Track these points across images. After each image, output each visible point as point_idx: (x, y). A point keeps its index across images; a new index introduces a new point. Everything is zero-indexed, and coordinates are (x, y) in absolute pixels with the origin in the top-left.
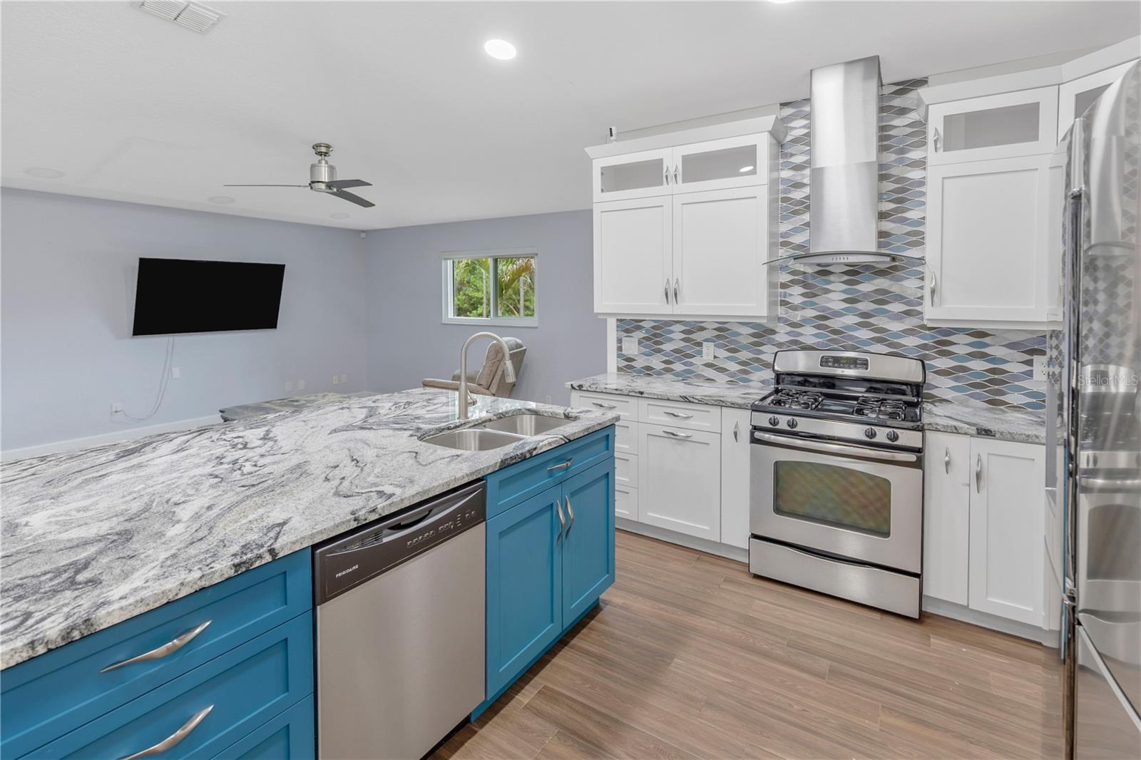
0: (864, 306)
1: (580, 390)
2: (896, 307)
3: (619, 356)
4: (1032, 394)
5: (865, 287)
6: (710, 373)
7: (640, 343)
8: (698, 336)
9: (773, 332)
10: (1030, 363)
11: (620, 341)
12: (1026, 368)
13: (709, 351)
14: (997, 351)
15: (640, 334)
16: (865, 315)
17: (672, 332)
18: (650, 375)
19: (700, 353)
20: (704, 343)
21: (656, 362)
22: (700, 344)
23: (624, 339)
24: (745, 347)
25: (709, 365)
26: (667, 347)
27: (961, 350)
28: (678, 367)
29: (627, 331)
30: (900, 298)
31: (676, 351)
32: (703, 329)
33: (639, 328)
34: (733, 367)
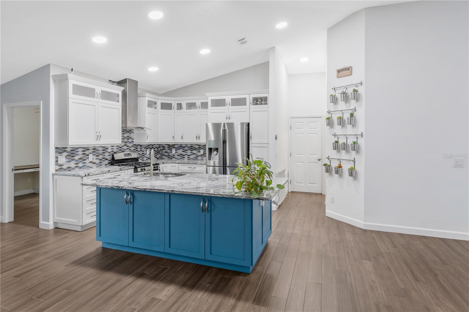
0: (126, 140)
1: (89, 176)
2: (130, 140)
3: (56, 165)
4: (147, 157)
5: (126, 135)
6: (91, 165)
7: (66, 157)
8: (87, 152)
9: (107, 149)
10: (146, 151)
11: (57, 158)
12: (146, 152)
13: (91, 157)
14: (143, 149)
15: (65, 154)
16: (126, 143)
17: (78, 152)
18: (70, 170)
19: (88, 158)
20: (89, 154)
21: (72, 164)
22: (88, 155)
23: (59, 156)
24: (101, 154)
25: (91, 162)
26: (77, 158)
27: (139, 149)
28: (80, 165)
29: (60, 153)
30: (131, 138)
31: (80, 159)
32: (88, 149)
33: (65, 151)
34: (97, 161)
